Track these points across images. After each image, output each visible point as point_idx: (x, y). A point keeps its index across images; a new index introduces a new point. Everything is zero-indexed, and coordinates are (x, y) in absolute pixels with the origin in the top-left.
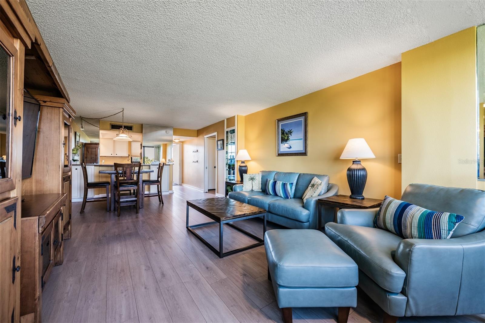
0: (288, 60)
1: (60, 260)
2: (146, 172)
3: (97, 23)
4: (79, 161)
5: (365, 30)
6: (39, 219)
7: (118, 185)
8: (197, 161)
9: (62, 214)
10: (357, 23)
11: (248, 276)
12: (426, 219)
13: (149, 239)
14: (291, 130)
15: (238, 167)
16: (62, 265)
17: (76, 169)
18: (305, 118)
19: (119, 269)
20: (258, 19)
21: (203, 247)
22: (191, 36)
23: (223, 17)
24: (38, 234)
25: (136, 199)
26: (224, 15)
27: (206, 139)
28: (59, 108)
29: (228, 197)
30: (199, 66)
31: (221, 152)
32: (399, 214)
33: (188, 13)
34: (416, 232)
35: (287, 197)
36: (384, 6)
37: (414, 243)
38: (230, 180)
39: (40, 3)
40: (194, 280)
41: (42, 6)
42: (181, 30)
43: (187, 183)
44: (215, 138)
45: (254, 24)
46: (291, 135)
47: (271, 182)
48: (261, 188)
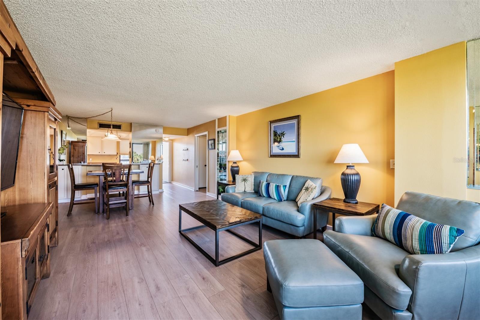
0: (284, 66)
1: (47, 272)
2: (136, 173)
3: (86, 25)
4: (65, 161)
5: (363, 40)
6: (21, 243)
7: (107, 187)
8: (188, 160)
9: (48, 225)
10: (356, 33)
11: (246, 287)
12: (427, 232)
13: (141, 245)
14: (284, 132)
15: (230, 167)
16: (49, 278)
17: (63, 169)
18: (298, 121)
19: (110, 282)
20: (258, 26)
21: (197, 254)
22: (186, 40)
23: (221, 22)
24: (21, 258)
25: (126, 201)
26: (222, 21)
27: (196, 138)
28: (44, 112)
29: (220, 199)
30: (193, 69)
31: (212, 152)
32: (398, 224)
33: (185, 17)
34: (417, 244)
35: (280, 200)
36: (384, 18)
37: (420, 260)
38: (221, 180)
39: (23, 4)
40: (190, 293)
41: (26, 7)
42: (176, 34)
43: (177, 181)
44: (206, 136)
45: (254, 30)
46: (284, 137)
47: (264, 184)
48: (253, 189)
